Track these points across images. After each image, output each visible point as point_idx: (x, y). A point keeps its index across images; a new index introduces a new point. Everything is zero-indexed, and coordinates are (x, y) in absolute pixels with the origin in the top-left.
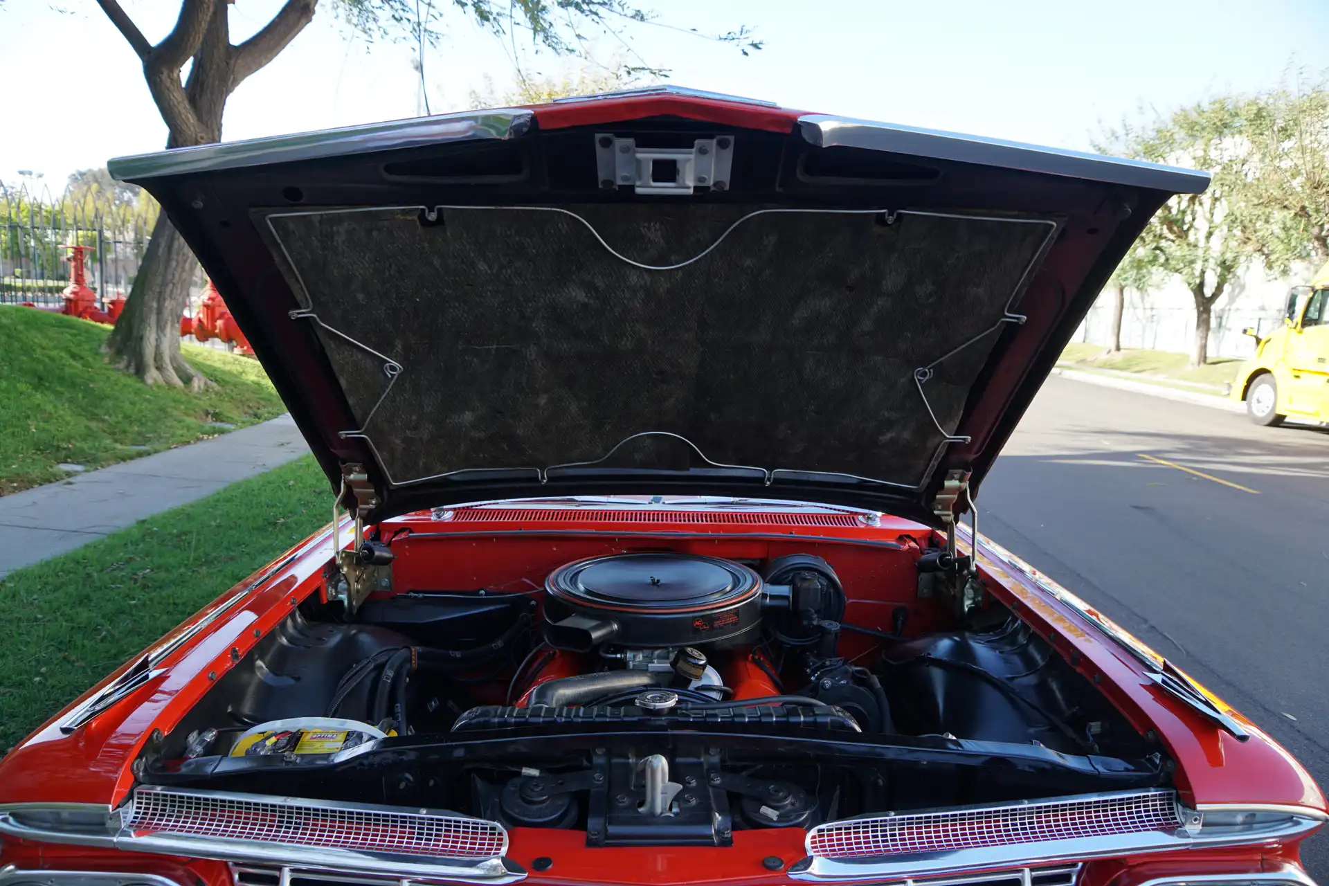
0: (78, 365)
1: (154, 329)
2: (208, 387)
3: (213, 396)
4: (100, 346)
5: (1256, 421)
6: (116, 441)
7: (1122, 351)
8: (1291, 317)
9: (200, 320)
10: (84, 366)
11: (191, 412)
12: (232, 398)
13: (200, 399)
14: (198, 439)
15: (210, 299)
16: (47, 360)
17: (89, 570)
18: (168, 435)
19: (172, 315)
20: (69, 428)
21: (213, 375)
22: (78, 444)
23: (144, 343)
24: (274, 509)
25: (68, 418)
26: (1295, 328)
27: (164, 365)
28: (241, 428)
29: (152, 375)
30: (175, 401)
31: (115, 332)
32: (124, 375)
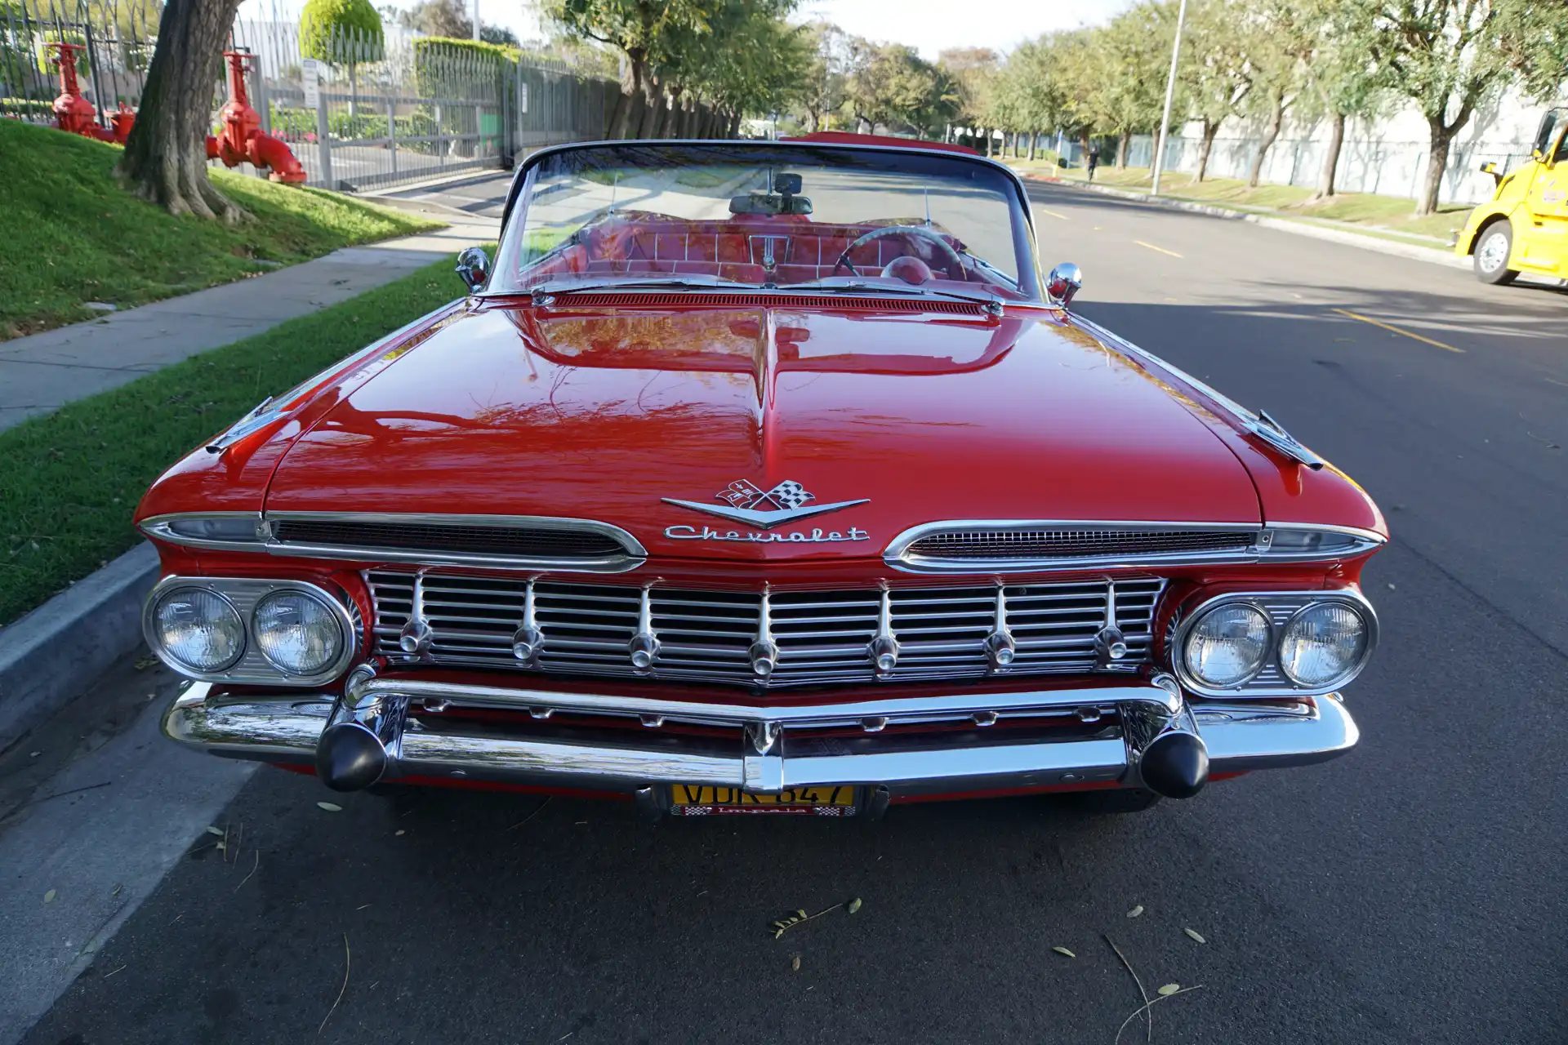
0: (89, 191)
1: (175, 147)
2: (244, 218)
3: (252, 229)
4: (111, 168)
5: (1483, 278)
6: (146, 278)
7: (1336, 195)
8: (1542, 149)
9: (226, 140)
10: (95, 192)
11: (228, 247)
12: (274, 231)
13: (237, 233)
14: (241, 278)
15: (236, 113)
16: (51, 184)
17: (147, 402)
18: (205, 273)
19: (194, 130)
20: (90, 262)
21: (248, 203)
22: (104, 280)
23: (165, 165)
24: (340, 345)
25: (88, 252)
26: (1545, 162)
27: (191, 192)
28: (288, 266)
29: (178, 204)
30: (207, 234)
31: (127, 152)
32: (145, 203)
